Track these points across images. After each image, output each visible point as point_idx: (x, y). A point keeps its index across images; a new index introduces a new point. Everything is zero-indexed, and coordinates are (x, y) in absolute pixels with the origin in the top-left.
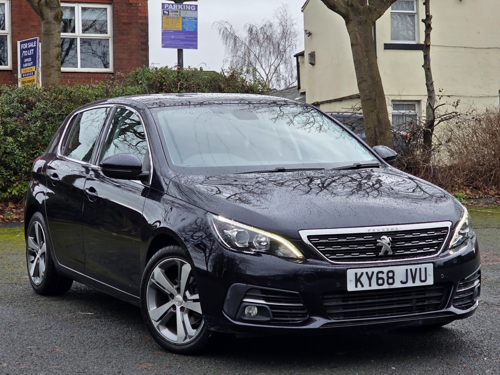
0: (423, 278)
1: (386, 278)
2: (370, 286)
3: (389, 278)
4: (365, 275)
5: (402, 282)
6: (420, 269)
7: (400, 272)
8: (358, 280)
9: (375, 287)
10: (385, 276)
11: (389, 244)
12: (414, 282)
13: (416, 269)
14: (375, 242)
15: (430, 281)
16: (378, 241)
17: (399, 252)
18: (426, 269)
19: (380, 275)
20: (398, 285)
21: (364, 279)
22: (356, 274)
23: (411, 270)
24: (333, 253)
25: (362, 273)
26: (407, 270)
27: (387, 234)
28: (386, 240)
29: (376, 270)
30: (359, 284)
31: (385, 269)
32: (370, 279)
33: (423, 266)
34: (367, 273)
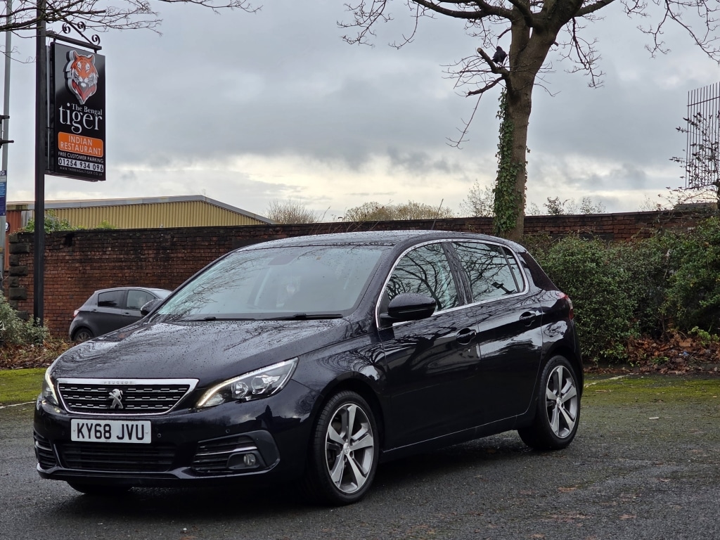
0: (140, 436)
1: (103, 432)
2: (90, 437)
3: (106, 432)
4: (85, 426)
5: (118, 437)
6: (137, 426)
7: (116, 427)
8: (80, 431)
9: (93, 439)
10: (101, 429)
11: (119, 397)
12: (130, 438)
13: (132, 426)
14: (107, 395)
15: (148, 439)
16: (110, 394)
17: (130, 407)
18: (143, 426)
19: (98, 428)
20: (114, 440)
21: (85, 430)
22: (78, 424)
23: (127, 425)
24: (74, 402)
25: (83, 424)
26: (123, 425)
27: (119, 387)
28: (117, 393)
29: (95, 422)
30: (80, 434)
31: (103, 423)
32: (89, 430)
33: (140, 423)
34: (87, 424)
